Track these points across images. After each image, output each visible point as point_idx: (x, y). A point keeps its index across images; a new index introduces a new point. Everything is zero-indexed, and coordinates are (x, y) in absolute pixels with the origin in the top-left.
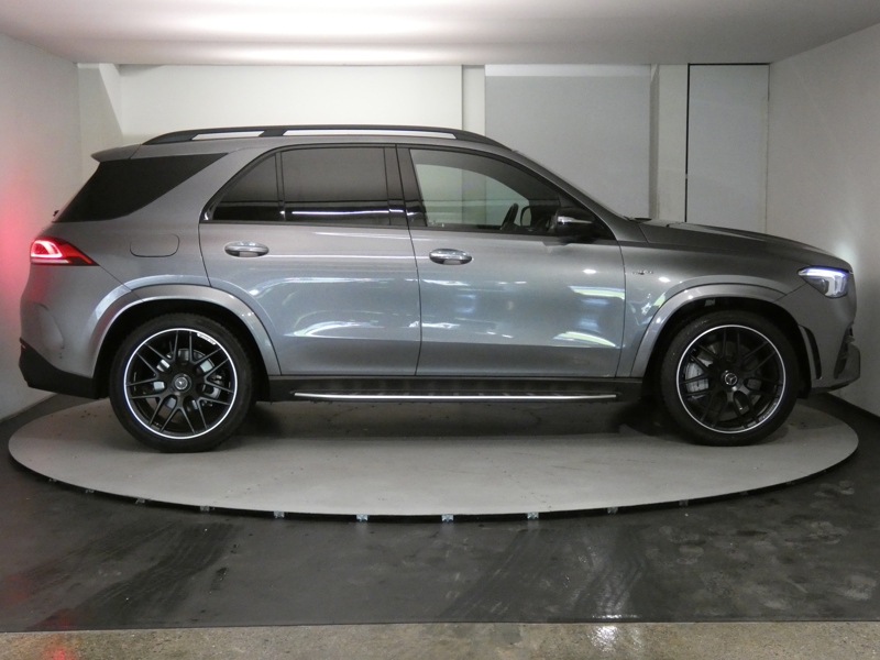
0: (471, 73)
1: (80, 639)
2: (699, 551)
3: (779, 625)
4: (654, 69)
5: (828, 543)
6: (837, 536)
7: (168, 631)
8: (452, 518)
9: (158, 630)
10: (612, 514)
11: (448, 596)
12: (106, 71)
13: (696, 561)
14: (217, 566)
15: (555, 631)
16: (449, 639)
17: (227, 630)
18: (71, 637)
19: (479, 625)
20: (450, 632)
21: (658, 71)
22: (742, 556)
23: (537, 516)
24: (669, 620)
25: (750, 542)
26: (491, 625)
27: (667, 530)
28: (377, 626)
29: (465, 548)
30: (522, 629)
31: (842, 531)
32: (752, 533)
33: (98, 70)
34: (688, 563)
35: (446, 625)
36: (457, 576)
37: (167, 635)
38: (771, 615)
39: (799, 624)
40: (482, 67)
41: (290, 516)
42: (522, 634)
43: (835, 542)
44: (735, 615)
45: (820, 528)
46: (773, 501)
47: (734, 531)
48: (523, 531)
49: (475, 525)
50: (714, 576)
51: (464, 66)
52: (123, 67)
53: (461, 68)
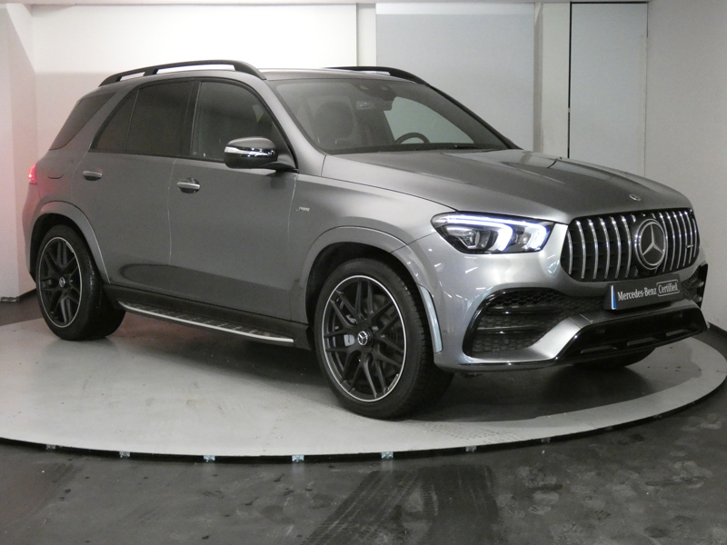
0: (365, 12)
2: (554, 497)
4: (538, 7)
5: (690, 487)
6: (700, 478)
8: (302, 458)
10: (470, 452)
12: (15, 11)
13: (550, 509)
21: (541, 9)
22: (597, 504)
23: (391, 455)
27: (524, 472)
29: (308, 494)
31: (708, 473)
33: (6, 10)
34: (541, 512)
40: (373, 6)
41: (135, 457)
43: (698, 486)
45: (684, 469)
46: (638, 438)
48: (374, 474)
49: (325, 466)
50: (565, 529)
51: (358, 5)
52: (33, 8)
53: (355, 7)
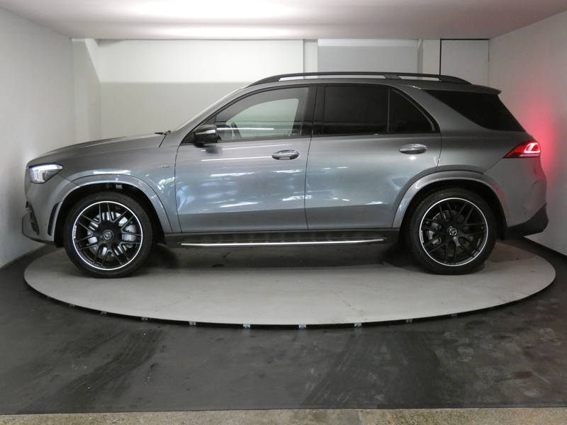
0: (309, 45)
1: (54, 421)
2: (470, 351)
3: (537, 410)
4: (420, 42)
5: (554, 344)
6: (558, 339)
7: (115, 414)
8: (305, 326)
9: (108, 414)
10: (409, 323)
11: (307, 387)
12: (90, 43)
13: (471, 358)
14: (150, 362)
15: (383, 415)
16: (310, 423)
17: (156, 414)
18: (48, 419)
19: (330, 411)
20: (310, 417)
21: (422, 44)
22: (499, 355)
24: (461, 407)
25: (504, 344)
26: (338, 411)
28: (259, 411)
29: (316, 349)
30: (360, 414)
32: (503, 338)
33: (84, 43)
34: (466, 360)
35: (308, 411)
36: (312, 371)
37: (114, 418)
38: (529, 403)
39: (551, 409)
40: (315, 41)
41: (200, 325)
42: (361, 418)
43: (559, 344)
44: (505, 403)
45: (547, 333)
47: (491, 336)
48: (352, 336)
49: (321, 331)
50: (485, 371)
51: (305, 41)
52: (100, 41)
53: (302, 41)
